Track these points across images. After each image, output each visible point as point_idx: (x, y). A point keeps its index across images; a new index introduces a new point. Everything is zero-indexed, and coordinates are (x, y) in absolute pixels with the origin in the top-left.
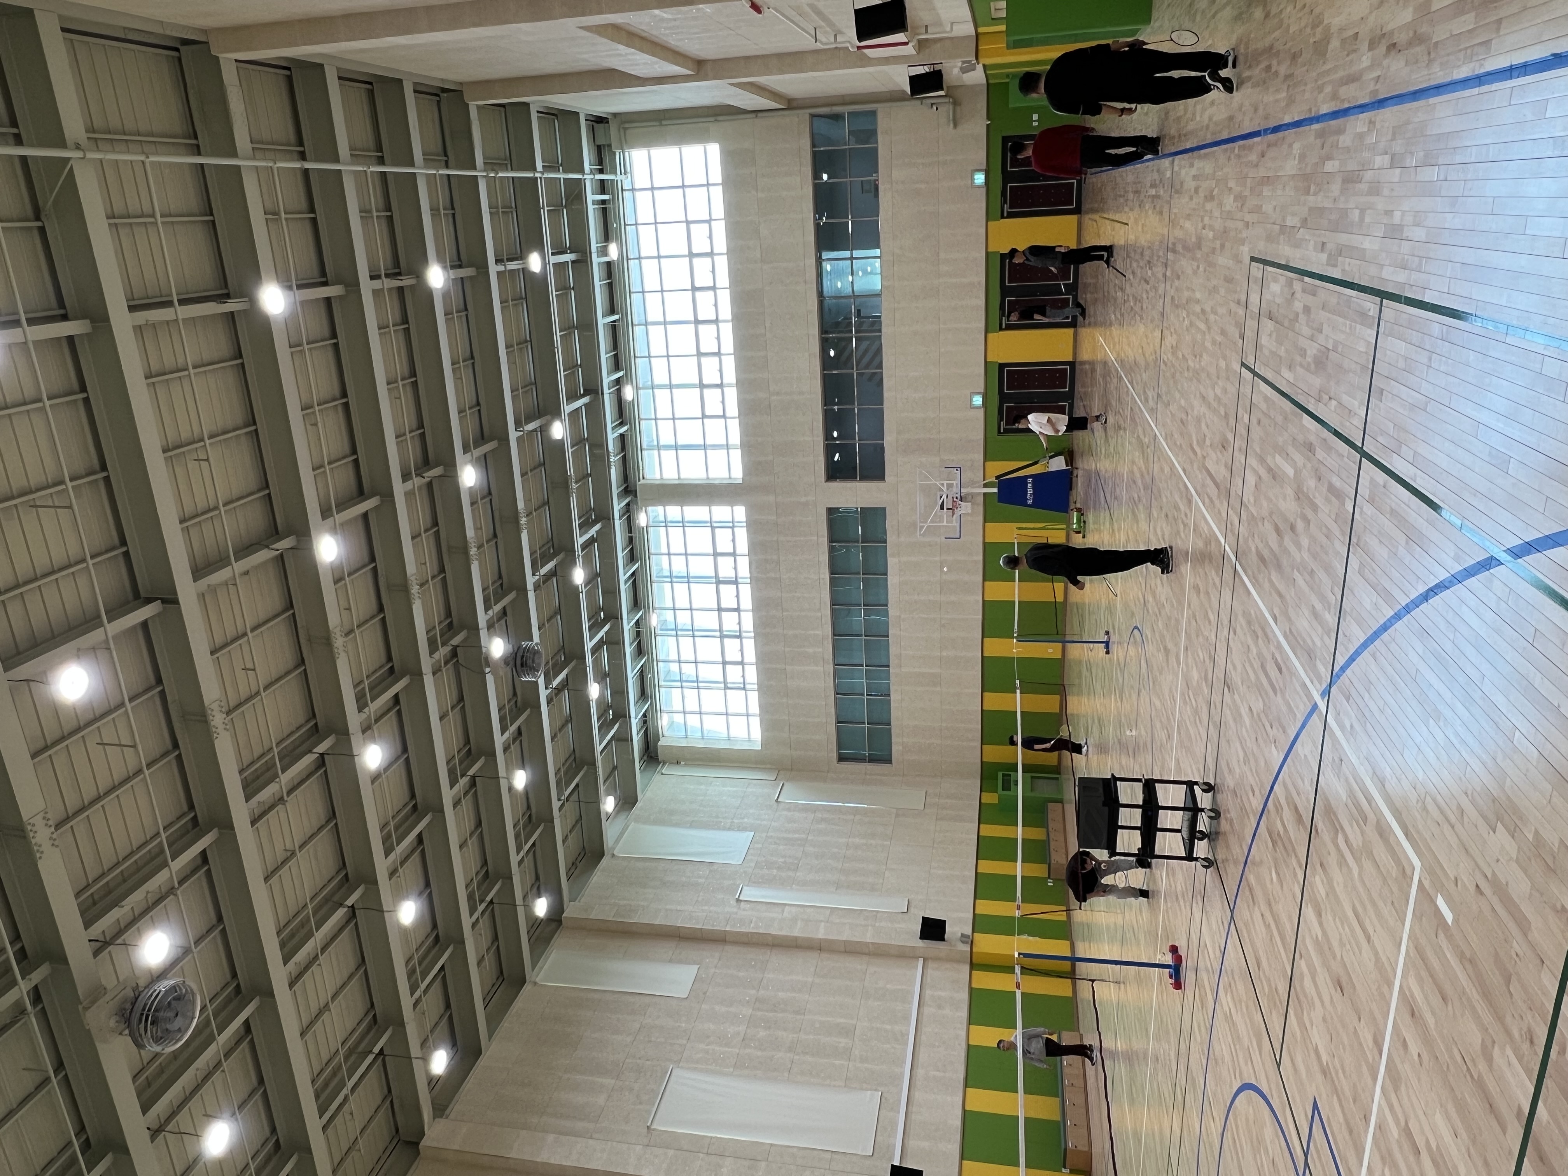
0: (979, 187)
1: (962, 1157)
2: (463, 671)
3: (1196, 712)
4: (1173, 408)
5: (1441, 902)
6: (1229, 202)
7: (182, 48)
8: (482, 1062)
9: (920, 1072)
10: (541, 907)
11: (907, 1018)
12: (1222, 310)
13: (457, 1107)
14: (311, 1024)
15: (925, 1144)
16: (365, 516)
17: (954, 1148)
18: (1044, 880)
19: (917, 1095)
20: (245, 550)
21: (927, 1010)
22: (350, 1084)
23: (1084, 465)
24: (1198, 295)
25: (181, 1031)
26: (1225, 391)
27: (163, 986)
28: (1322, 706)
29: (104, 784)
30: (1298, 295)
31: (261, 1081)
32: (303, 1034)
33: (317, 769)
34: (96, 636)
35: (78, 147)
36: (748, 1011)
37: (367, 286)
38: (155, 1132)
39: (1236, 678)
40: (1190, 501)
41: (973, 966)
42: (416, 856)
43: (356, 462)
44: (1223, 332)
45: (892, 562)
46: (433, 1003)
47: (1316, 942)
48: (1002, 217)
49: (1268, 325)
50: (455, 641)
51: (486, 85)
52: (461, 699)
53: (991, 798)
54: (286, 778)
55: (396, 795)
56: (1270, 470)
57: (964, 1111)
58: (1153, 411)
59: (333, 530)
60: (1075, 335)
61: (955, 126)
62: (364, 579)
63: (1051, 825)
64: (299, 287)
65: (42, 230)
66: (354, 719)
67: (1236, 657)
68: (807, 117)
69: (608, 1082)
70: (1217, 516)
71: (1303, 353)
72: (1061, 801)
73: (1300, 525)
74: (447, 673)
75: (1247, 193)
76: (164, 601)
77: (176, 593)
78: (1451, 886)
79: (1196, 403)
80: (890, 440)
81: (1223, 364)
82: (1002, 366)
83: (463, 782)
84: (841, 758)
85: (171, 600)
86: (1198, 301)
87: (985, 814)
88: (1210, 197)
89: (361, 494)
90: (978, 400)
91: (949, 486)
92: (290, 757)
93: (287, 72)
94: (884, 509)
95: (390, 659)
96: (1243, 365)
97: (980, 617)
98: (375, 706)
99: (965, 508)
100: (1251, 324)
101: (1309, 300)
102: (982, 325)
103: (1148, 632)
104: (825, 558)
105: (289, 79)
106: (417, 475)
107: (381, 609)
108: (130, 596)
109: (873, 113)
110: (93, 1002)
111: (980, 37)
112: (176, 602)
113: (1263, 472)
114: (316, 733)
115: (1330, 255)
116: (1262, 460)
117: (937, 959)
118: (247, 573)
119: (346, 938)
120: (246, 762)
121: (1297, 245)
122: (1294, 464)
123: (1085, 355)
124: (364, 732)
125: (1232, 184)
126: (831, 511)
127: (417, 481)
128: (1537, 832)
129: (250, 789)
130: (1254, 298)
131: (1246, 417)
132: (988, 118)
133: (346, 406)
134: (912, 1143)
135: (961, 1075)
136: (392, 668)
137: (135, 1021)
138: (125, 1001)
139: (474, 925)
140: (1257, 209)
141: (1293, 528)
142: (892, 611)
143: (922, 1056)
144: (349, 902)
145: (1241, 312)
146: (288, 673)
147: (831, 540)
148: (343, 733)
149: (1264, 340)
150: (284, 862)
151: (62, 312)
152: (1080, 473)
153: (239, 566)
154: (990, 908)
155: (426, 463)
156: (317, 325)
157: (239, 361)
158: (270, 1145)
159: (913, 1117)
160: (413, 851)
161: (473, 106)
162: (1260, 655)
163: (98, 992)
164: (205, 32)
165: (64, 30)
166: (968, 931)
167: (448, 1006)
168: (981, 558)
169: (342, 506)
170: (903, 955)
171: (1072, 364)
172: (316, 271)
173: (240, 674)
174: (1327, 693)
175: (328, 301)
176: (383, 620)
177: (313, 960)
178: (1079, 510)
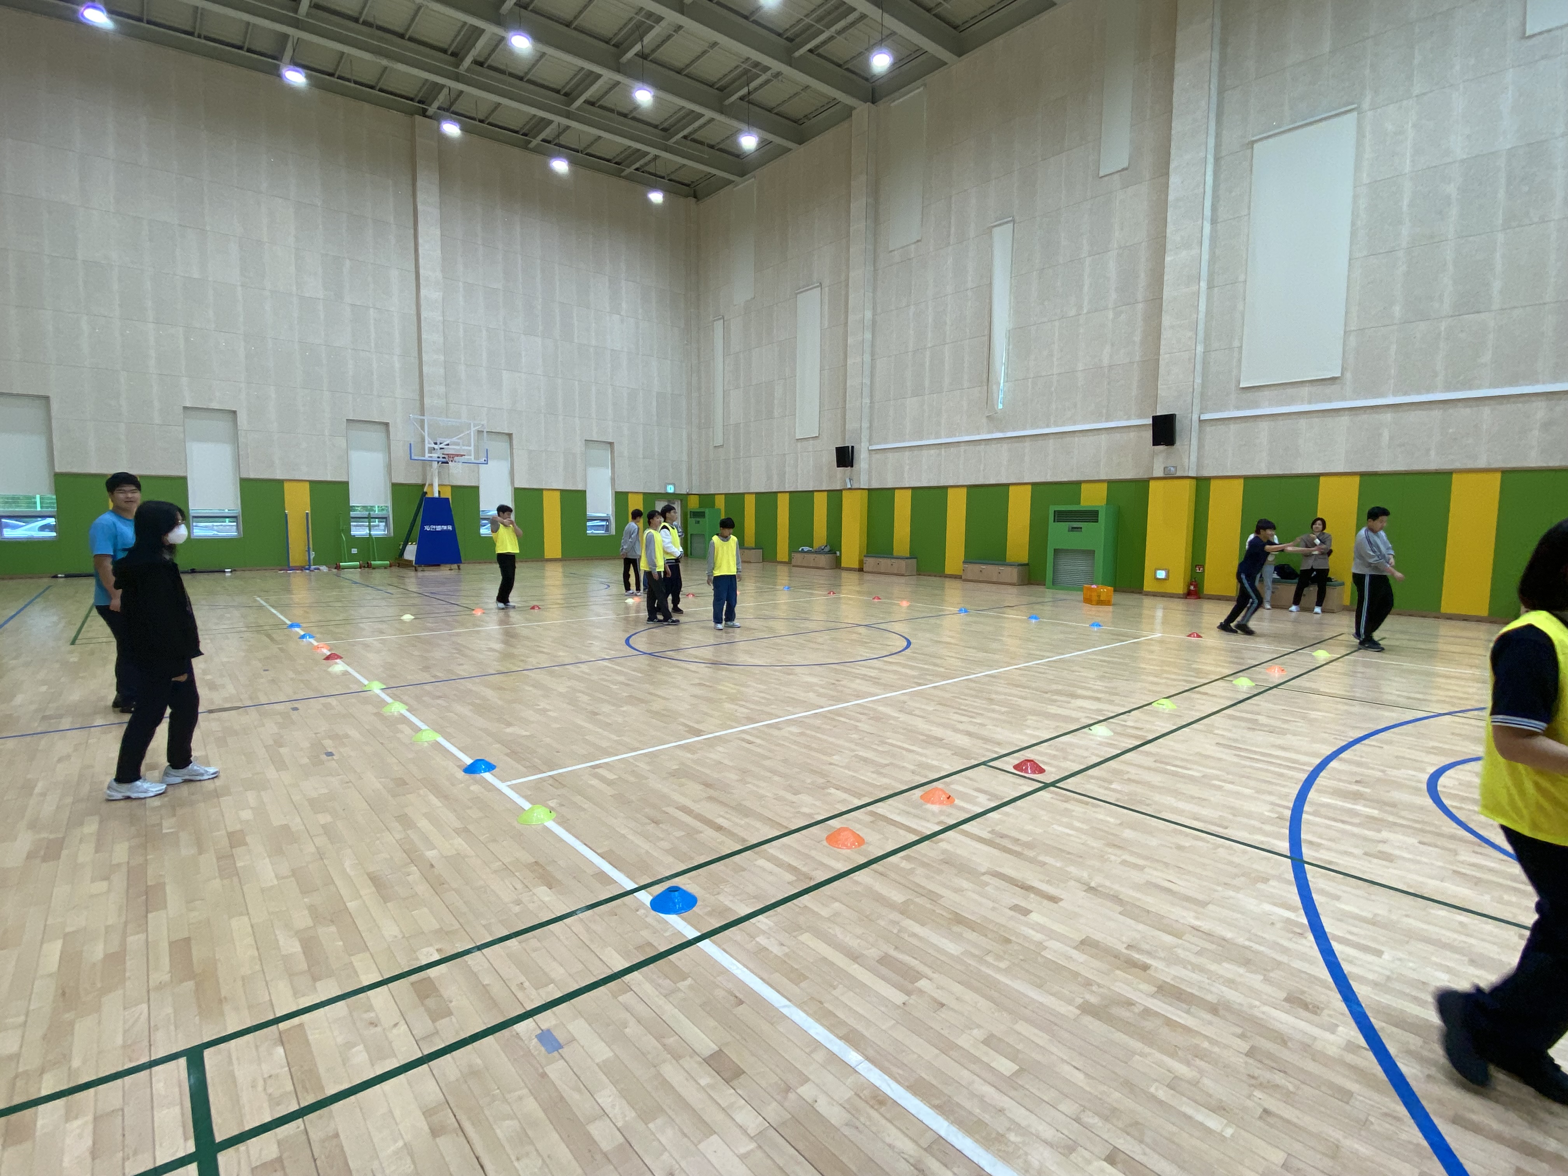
1: (1246, 478)
9: (1388, 417)
17: (1262, 468)
19: (1344, 419)
57: (1318, 476)
134: (1264, 425)
135: (1384, 467)
159: (1303, 422)
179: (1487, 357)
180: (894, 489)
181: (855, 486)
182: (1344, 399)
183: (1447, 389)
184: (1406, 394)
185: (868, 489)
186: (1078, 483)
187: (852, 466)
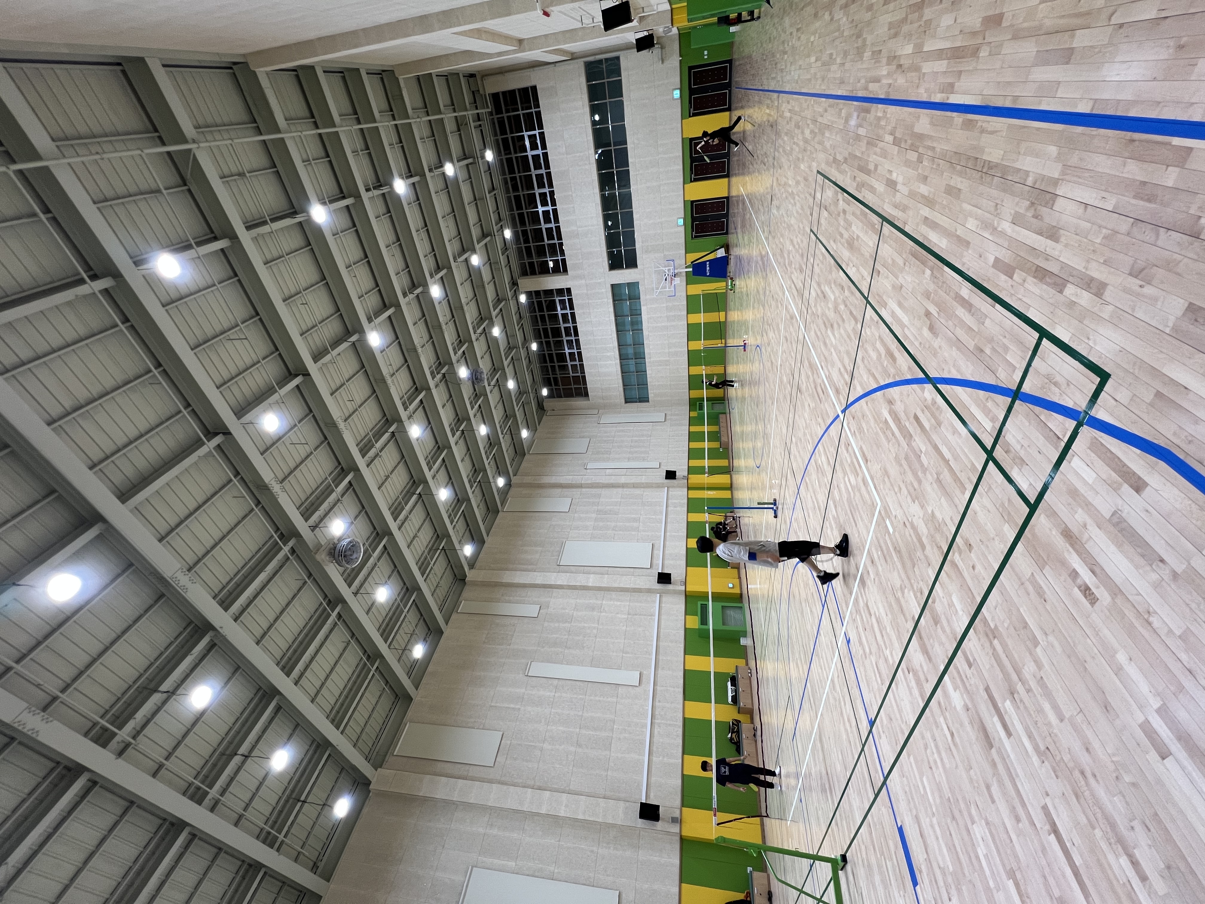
0: (677, 99)
1: (687, 566)
2: (449, 384)
3: (785, 397)
4: (777, 240)
5: (888, 522)
6: (807, 132)
7: (234, 67)
8: (486, 545)
9: (668, 534)
10: (501, 482)
11: (661, 513)
12: (802, 196)
13: (478, 564)
14: (412, 542)
15: (671, 562)
16: (389, 317)
17: (683, 563)
18: (718, 449)
19: (667, 543)
20: (335, 344)
21: (670, 509)
22: (432, 563)
23: (735, 252)
24: (790, 182)
25: (357, 558)
26: (802, 241)
27: (345, 543)
28: (841, 416)
29: (298, 460)
30: (841, 202)
31: (395, 566)
32: (409, 547)
33: (392, 438)
34: (276, 397)
35: (194, 141)
36: (594, 515)
37: (365, 196)
38: (355, 594)
39: (803, 387)
40: (784, 293)
41: (689, 489)
42: (443, 467)
43: (379, 290)
44: (802, 208)
45: (643, 309)
46: (461, 525)
47: (834, 517)
48: (690, 116)
49: (825, 214)
50: (443, 371)
51: (407, 66)
52: (451, 396)
53: (694, 414)
54: (379, 445)
55: (430, 444)
56: (823, 292)
58: (767, 239)
59: (375, 328)
60: (729, 182)
61: (663, 62)
62: (395, 347)
63: (721, 424)
64: (331, 202)
65: (189, 191)
66: (403, 415)
67: (803, 377)
68: (582, 64)
69: (539, 549)
70: (796, 305)
71: (841, 235)
72: (725, 413)
73: (835, 326)
74: (442, 386)
75: (817, 131)
76: (303, 375)
77: (307, 371)
78: (893, 519)
79: (788, 243)
80: (638, 246)
81: (801, 225)
82: (692, 202)
83: (458, 434)
84: (627, 401)
85: (306, 374)
86: (790, 186)
87: (692, 422)
88: (797, 126)
89: (385, 306)
90: (681, 222)
91: (668, 270)
92: (378, 435)
93: (295, 73)
94: (638, 283)
95: (415, 383)
96: (811, 230)
97: (686, 331)
98: (412, 407)
99: (677, 280)
100: (816, 209)
101: (846, 207)
102: (682, 180)
103: (763, 350)
104: (612, 309)
105: (297, 76)
106: (410, 293)
107: (406, 361)
108: (287, 374)
109: (618, 58)
110: (318, 550)
111: (674, 11)
112: (309, 375)
113: (819, 292)
114: (388, 423)
115: (858, 185)
116: (819, 284)
117: (673, 487)
118: (339, 354)
119: (419, 506)
120: (359, 439)
121: (842, 172)
122: (834, 295)
123: (734, 193)
124: (409, 419)
125: (809, 122)
126: (612, 285)
127: (411, 296)
128: (932, 511)
129: (364, 452)
130: (818, 195)
131: (812, 260)
132: (681, 56)
133: (368, 262)
134: (666, 562)
135: (684, 534)
136: (416, 388)
137: (336, 556)
138: (331, 549)
139: (473, 493)
140: (821, 143)
141: (832, 326)
142: (645, 333)
143: (668, 528)
144: (418, 492)
145: (811, 200)
146: (369, 398)
147: (614, 301)
148: (400, 421)
149: (823, 221)
150: (386, 480)
151: (213, 235)
152: (732, 257)
153: (335, 353)
154: (695, 463)
155: (414, 286)
156: (344, 221)
157: (310, 247)
158: (404, 590)
159: (667, 552)
160: (441, 466)
161: (401, 78)
162: (814, 381)
163: (319, 547)
164: (244, 55)
165: (164, 66)
166: (686, 474)
167: (468, 525)
168: (685, 303)
169: (377, 314)
170: (659, 486)
171: (727, 198)
172: (338, 191)
173: (348, 403)
174: (844, 411)
175: (347, 207)
176: (408, 366)
177: (406, 518)
178: (732, 279)
182: (660, 544)
185: (682, 802)
186: (686, 629)
187: (659, 808)
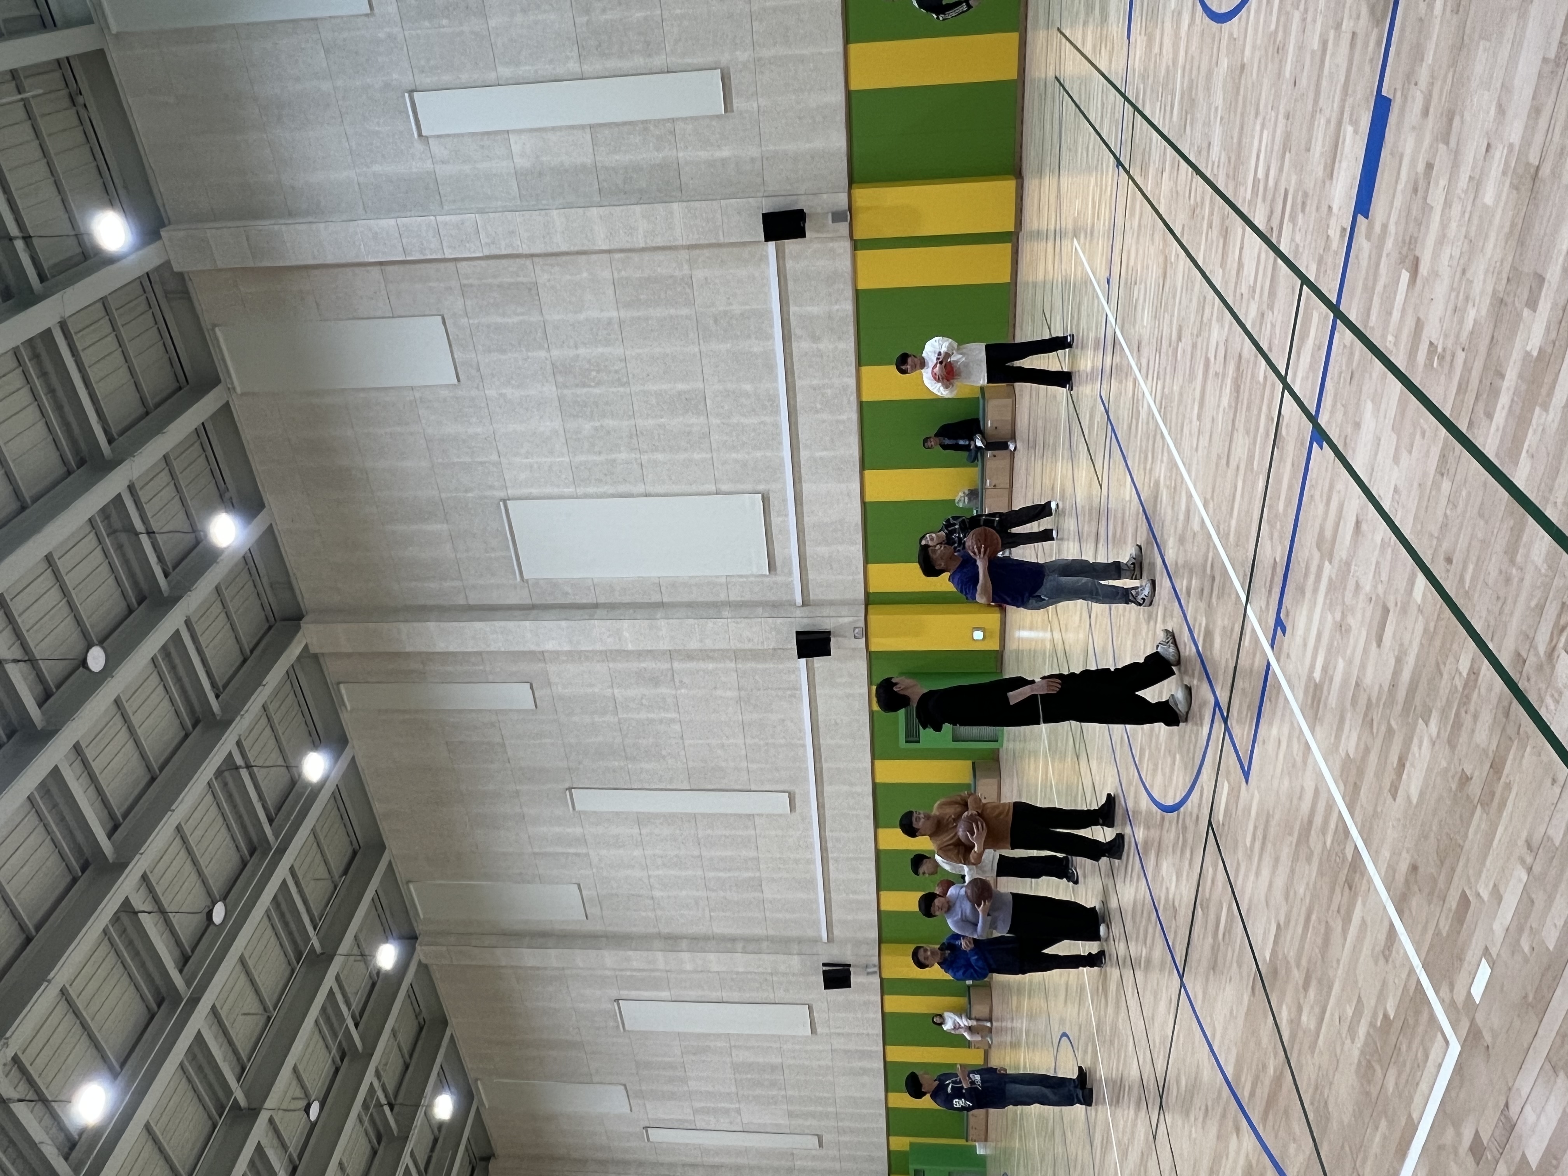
1: (867, 561)
9: (804, 454)
11: (771, 368)
19: (806, 487)
57: (864, 504)
135: (854, 452)
179: (748, 387)
180: (879, 912)
181: (875, 960)
182: (784, 489)
183: (776, 412)
184: (780, 443)
185: (880, 942)
187: (849, 965)
